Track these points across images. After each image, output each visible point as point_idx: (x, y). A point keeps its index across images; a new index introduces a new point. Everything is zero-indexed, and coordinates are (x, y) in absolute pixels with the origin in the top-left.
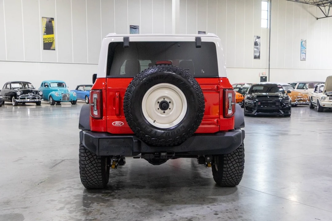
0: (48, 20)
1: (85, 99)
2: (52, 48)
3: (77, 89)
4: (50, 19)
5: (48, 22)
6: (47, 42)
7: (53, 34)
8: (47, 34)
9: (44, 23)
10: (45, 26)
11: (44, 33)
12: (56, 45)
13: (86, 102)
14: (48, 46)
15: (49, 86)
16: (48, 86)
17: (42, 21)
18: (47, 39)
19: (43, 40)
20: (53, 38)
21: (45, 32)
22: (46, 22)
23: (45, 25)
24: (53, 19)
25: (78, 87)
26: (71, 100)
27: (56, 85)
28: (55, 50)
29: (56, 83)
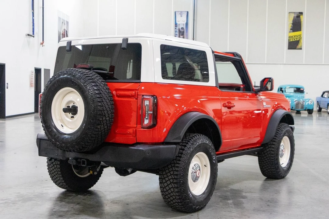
0: (296, 15)
1: (327, 108)
2: (299, 46)
3: (322, 96)
4: (298, 14)
5: (296, 17)
6: (293, 40)
7: (301, 31)
8: (293, 31)
9: (291, 19)
10: (292, 23)
11: (289, 30)
12: (304, 43)
13: (327, 112)
14: (294, 45)
15: (284, 91)
16: (282, 91)
17: (289, 16)
18: (293, 37)
19: (288, 39)
20: (300, 35)
21: (291, 29)
22: (293, 17)
23: (292, 21)
24: (301, 13)
25: (324, 93)
26: (306, 108)
27: (292, 90)
28: (301, 49)
29: (293, 88)
